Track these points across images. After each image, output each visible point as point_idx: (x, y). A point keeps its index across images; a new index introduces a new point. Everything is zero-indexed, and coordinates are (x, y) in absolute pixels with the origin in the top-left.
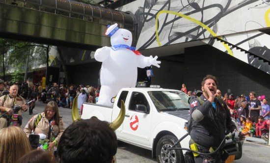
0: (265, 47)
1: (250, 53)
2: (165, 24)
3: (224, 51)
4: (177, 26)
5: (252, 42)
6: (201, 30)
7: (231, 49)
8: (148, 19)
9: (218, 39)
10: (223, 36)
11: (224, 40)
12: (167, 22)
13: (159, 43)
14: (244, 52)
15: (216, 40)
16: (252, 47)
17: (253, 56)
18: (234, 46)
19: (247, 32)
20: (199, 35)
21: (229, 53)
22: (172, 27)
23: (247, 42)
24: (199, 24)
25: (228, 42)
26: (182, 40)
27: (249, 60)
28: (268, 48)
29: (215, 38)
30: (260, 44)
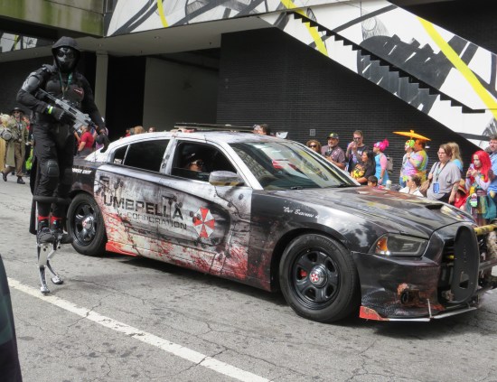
0: (395, 37)
1: (362, 50)
3: (307, 42)
5: (369, 24)
7: (323, 39)
9: (297, 16)
10: (309, 9)
11: (310, 17)
13: (164, 21)
14: (351, 47)
15: (292, 16)
16: (369, 36)
17: (369, 56)
18: (330, 33)
20: (255, 3)
21: (319, 48)
23: (359, 24)
25: (319, 22)
26: (217, 13)
27: (360, 66)
28: (402, 40)
29: (289, 12)
30: (385, 30)
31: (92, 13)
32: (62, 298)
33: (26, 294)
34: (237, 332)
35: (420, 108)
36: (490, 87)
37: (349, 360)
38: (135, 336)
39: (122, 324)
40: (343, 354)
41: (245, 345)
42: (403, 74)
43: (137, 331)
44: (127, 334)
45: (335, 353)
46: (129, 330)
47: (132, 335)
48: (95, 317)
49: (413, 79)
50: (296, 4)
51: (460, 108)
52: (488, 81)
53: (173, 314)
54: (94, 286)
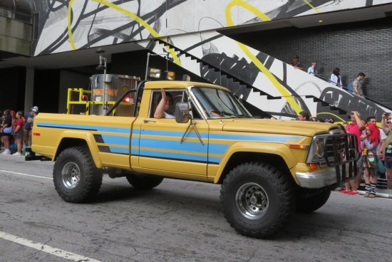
0: (223, 53)
1: (203, 62)
2: (82, 16)
4: (101, 20)
5: (207, 46)
6: (136, 27)
7: (178, 56)
8: (55, 6)
9: (161, 42)
10: (168, 37)
11: (169, 43)
12: (85, 13)
13: (73, 46)
14: (196, 60)
15: (158, 42)
16: (207, 54)
17: (207, 66)
19: (201, 32)
20: (134, 34)
21: (176, 61)
22: (93, 22)
23: (201, 46)
24: (134, 18)
25: (175, 45)
26: (109, 41)
27: (202, 72)
28: (227, 55)
29: (156, 40)
30: (217, 50)
32: (21, 237)
35: (241, 97)
36: (284, 83)
39: (70, 253)
42: (229, 76)
47: (80, 261)
49: (236, 80)
50: (161, 34)
51: (266, 96)
52: (282, 79)
53: (107, 242)
54: (43, 226)
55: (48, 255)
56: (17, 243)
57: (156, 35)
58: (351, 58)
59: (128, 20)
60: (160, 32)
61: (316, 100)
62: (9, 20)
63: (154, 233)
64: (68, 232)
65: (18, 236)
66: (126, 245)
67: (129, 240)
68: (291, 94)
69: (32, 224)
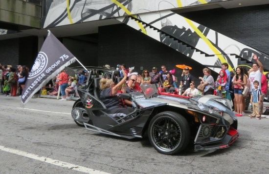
0: (175, 26)
1: (162, 32)
2: (77, 0)
3: (138, 29)
4: (91, 3)
5: (164, 21)
6: (115, 8)
7: (145, 27)
9: (133, 18)
10: (138, 15)
11: (138, 19)
13: (71, 21)
14: (157, 31)
15: (130, 18)
16: (165, 25)
17: (165, 34)
19: (160, 12)
20: (114, 13)
21: (143, 31)
22: (85, 4)
23: (160, 21)
24: (114, 1)
25: (142, 20)
26: (96, 17)
27: (161, 39)
28: (179, 27)
29: (129, 16)
30: (171, 23)
31: (35, 18)
32: (30, 153)
33: (9, 153)
34: (127, 160)
35: (188, 55)
36: (216, 45)
37: (185, 168)
38: (74, 169)
39: (65, 163)
40: (182, 166)
41: (133, 167)
42: (180, 41)
43: (74, 166)
44: (69, 168)
45: (178, 165)
46: (70, 166)
47: (72, 168)
48: (50, 161)
49: (184, 44)
50: (132, 13)
51: (204, 55)
52: (215, 43)
53: (92, 155)
54: (47, 145)
55: (49, 165)
56: (27, 157)
57: (129, 13)
58: (259, 29)
59: (110, 3)
60: (132, 11)
61: (237, 57)
62: (24, 3)
63: (126, 148)
64: (65, 149)
65: (28, 152)
66: (106, 156)
67: (108, 152)
68: (220, 53)
69: (39, 144)
